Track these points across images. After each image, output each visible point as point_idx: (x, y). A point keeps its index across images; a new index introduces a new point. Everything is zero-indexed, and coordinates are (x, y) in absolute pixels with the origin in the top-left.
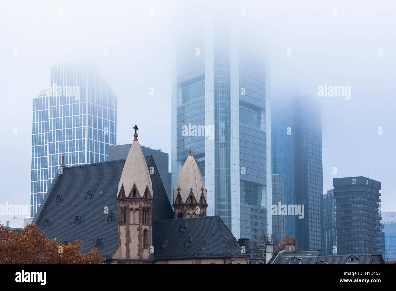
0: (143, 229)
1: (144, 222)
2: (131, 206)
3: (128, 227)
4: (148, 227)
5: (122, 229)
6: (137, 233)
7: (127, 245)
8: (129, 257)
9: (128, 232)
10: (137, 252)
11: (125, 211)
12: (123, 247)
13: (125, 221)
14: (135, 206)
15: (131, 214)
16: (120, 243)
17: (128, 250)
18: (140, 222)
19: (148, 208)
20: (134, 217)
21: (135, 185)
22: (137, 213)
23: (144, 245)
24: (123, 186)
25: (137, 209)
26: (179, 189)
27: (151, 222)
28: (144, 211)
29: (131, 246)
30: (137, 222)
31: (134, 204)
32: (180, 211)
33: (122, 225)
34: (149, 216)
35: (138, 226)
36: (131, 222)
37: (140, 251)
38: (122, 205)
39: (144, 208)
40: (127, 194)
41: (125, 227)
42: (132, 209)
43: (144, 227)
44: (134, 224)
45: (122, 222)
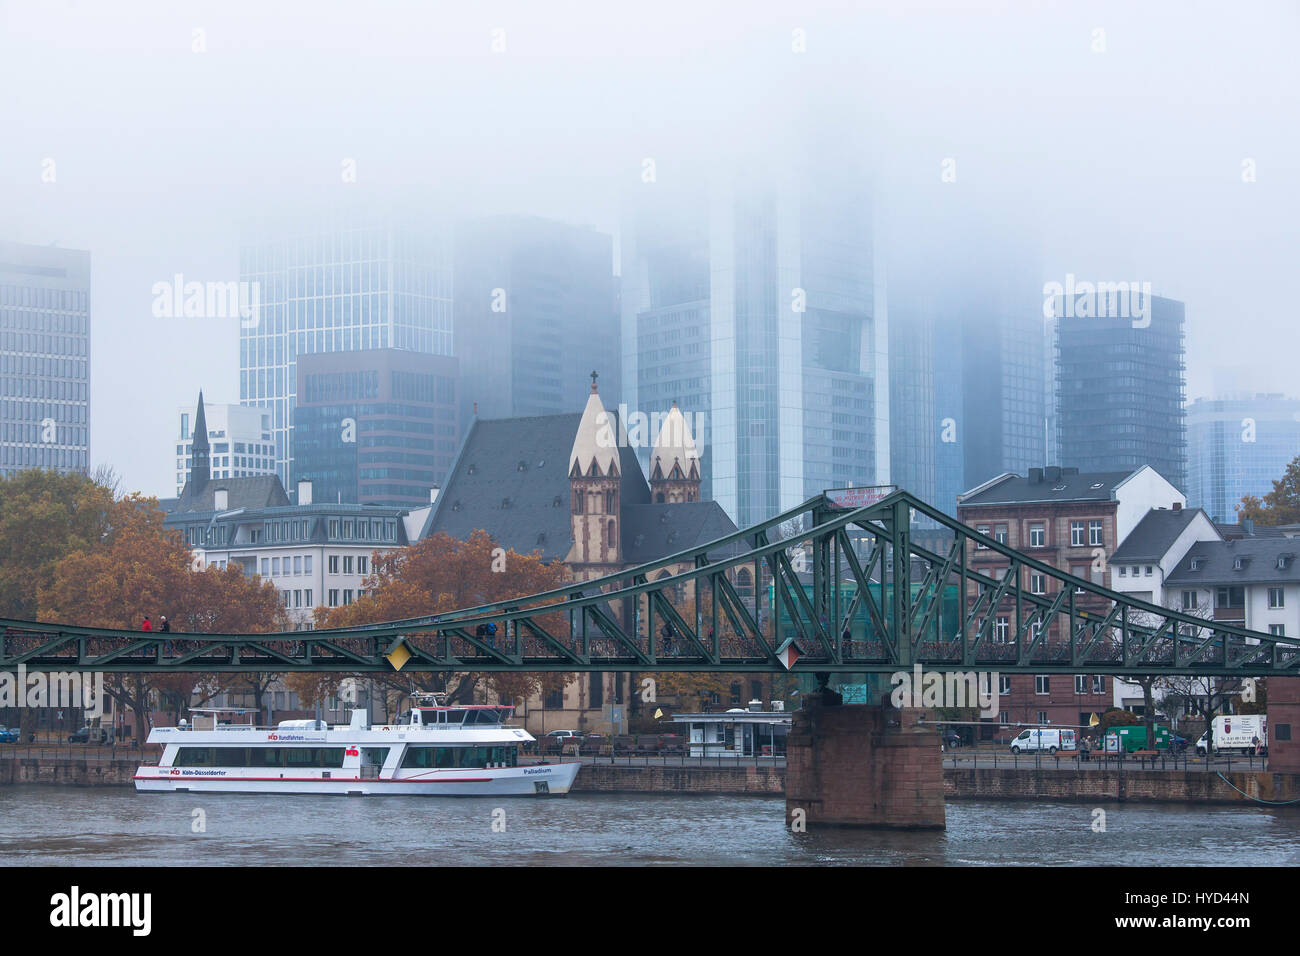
0: (607, 521)
1: (608, 510)
2: (589, 489)
3: (586, 517)
4: (614, 518)
5: (578, 520)
6: (600, 525)
7: (585, 543)
8: (588, 560)
9: (586, 525)
10: (599, 552)
11: (581, 495)
12: (580, 545)
13: (581, 509)
14: (595, 488)
15: (590, 499)
16: (574, 539)
17: (586, 550)
18: (603, 511)
19: (614, 491)
20: (595, 504)
21: (594, 459)
22: (599, 497)
23: (608, 543)
24: (577, 459)
25: (599, 493)
26: (659, 459)
27: (618, 510)
28: (608, 495)
29: (591, 544)
30: (599, 510)
31: (594, 485)
32: (659, 490)
33: (576, 514)
34: (616, 501)
35: (600, 517)
36: (591, 511)
37: (604, 551)
38: (577, 486)
39: (608, 491)
40: (584, 473)
41: (581, 517)
42: (591, 493)
43: (609, 518)
44: (595, 514)
45: (576, 510)
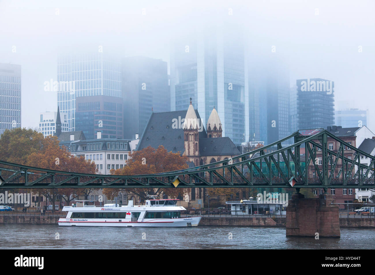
1: (196, 140)
2: (190, 133)
3: (189, 142)
4: (197, 142)
5: (186, 143)
6: (193, 145)
8: (189, 155)
9: (189, 145)
10: (193, 152)
11: (187, 135)
12: (187, 150)
13: (187, 140)
14: (191, 133)
15: (190, 136)
16: (185, 149)
17: (189, 152)
18: (194, 140)
19: (197, 134)
20: (191, 138)
22: (193, 136)
23: (195, 150)
25: (193, 135)
26: (209, 124)
27: (198, 140)
29: (190, 150)
30: (193, 140)
32: (210, 134)
33: (186, 141)
34: (198, 137)
35: (193, 142)
36: (190, 140)
38: (186, 133)
39: (195, 134)
40: (188, 128)
41: (188, 142)
42: (190, 134)
43: (196, 142)
44: (191, 141)
